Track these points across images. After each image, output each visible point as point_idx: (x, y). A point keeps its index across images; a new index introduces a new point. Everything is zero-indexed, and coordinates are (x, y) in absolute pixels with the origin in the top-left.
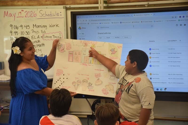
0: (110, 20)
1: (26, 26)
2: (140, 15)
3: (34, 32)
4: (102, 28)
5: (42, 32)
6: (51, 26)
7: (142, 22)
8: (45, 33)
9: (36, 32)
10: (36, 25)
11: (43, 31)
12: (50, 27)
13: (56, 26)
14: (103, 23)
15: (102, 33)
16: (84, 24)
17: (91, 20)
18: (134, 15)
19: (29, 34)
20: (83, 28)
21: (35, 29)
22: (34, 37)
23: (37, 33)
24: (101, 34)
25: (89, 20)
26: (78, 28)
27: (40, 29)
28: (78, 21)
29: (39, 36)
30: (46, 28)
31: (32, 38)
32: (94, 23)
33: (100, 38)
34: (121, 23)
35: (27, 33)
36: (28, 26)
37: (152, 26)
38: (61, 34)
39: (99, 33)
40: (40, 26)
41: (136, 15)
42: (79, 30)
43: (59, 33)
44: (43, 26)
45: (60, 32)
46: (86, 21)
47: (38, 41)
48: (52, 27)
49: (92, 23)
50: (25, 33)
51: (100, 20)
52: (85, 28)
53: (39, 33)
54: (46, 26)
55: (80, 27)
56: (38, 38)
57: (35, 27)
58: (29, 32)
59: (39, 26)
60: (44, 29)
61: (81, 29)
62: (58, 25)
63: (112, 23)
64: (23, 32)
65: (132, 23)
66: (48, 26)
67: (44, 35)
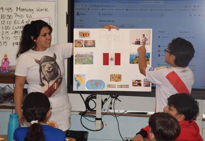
0: (114, 6)
1: (7, 8)
2: (150, 2)
3: (17, 15)
4: (105, 14)
5: (27, 16)
6: (38, 9)
7: (151, 10)
8: (31, 18)
9: (20, 16)
10: (20, 8)
11: (29, 15)
12: (37, 11)
13: (45, 10)
14: (105, 10)
15: (104, 21)
16: (83, 9)
17: (92, 6)
18: (143, 2)
19: (11, 18)
20: (82, 14)
21: (19, 13)
22: (17, 22)
23: (20, 18)
24: (102, 21)
25: (90, 6)
26: (76, 13)
27: (24, 13)
28: (76, 5)
29: (23, 21)
30: (32, 12)
31: (15, 23)
32: (95, 9)
33: (102, 26)
34: (127, 10)
35: (9, 17)
36: (10, 9)
37: (162, 15)
38: (50, 20)
39: (100, 21)
40: (25, 9)
41: (145, 2)
42: (77, 16)
43: (48, 18)
44: (29, 10)
45: (50, 18)
46: (86, 6)
47: (22, 26)
48: (39, 11)
49: (93, 9)
50: (6, 17)
51: (103, 6)
52: (84, 14)
53: (23, 17)
54: (33, 10)
55: (78, 13)
56: (23, 23)
57: (19, 10)
58: (11, 16)
59: (23, 9)
60: (29, 13)
61: (79, 15)
62: (47, 9)
63: (117, 9)
64: (4, 16)
65: (140, 10)
66: (35, 10)
67: (29, 20)
